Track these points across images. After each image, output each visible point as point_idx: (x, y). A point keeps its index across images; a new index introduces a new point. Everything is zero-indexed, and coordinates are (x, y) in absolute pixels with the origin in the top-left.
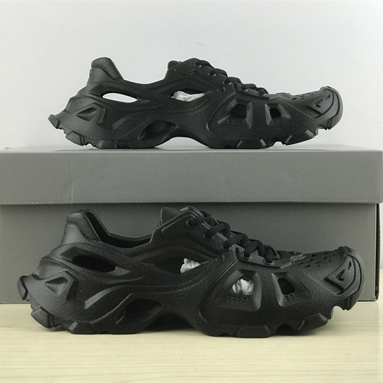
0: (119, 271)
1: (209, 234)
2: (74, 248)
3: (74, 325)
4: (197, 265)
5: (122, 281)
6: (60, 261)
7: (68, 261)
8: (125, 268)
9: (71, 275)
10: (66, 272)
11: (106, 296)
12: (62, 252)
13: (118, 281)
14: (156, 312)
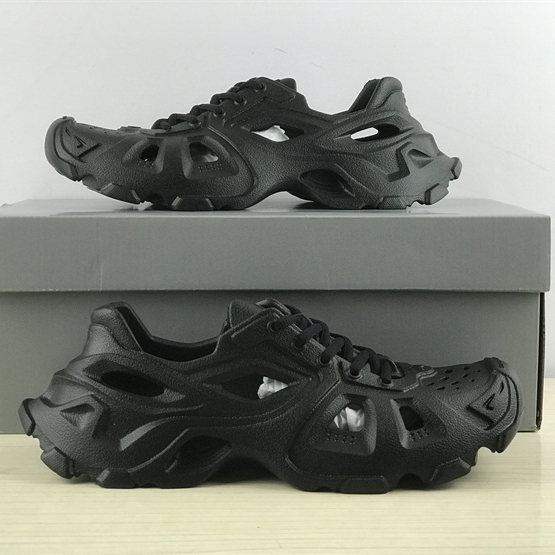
0: (169, 396)
1: (300, 342)
2: (103, 360)
3: (105, 474)
4: (283, 386)
5: (175, 410)
6: (83, 379)
7: (94, 379)
8: (178, 391)
9: (99, 401)
10: (92, 396)
11: (152, 432)
12: (85, 366)
13: (169, 410)
14: (223, 455)
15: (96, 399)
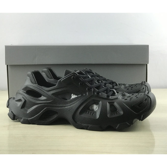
0: (43, 98)
2: (27, 87)
3: (22, 120)
4: (76, 96)
5: (43, 102)
6: (21, 92)
7: (24, 92)
8: (45, 96)
9: (24, 99)
10: (22, 97)
11: (36, 108)
12: (22, 88)
13: (42, 102)
14: (55, 116)
15: (23, 98)
